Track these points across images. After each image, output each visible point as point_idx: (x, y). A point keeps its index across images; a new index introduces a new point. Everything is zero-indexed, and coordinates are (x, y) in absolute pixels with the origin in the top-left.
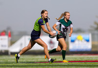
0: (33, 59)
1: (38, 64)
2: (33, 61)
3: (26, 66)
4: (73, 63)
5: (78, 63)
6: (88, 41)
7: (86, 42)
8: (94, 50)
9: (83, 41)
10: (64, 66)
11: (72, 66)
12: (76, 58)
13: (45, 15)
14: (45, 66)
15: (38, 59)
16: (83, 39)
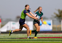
0: (15, 36)
1: (19, 39)
2: (15, 37)
3: (11, 41)
4: (41, 39)
5: (43, 39)
6: (50, 25)
7: (48, 26)
8: (54, 30)
9: (47, 24)
10: (35, 40)
11: (40, 40)
12: (42, 36)
13: (27, 8)
14: (23, 40)
15: (18, 36)
16: (47, 23)
